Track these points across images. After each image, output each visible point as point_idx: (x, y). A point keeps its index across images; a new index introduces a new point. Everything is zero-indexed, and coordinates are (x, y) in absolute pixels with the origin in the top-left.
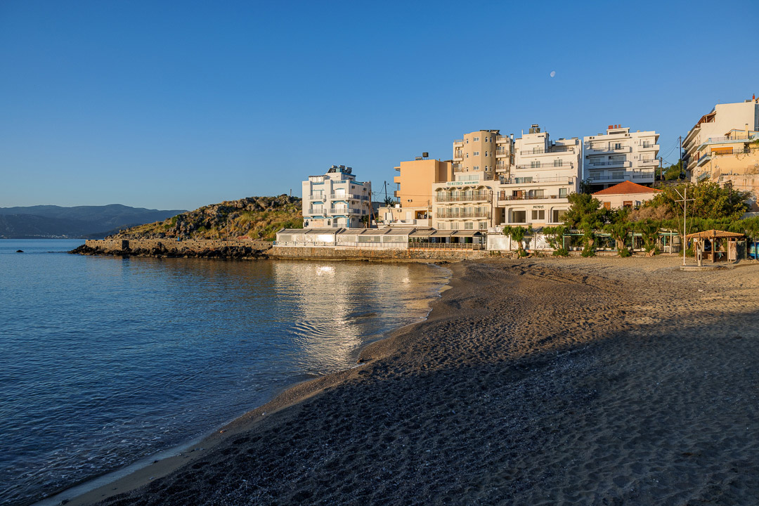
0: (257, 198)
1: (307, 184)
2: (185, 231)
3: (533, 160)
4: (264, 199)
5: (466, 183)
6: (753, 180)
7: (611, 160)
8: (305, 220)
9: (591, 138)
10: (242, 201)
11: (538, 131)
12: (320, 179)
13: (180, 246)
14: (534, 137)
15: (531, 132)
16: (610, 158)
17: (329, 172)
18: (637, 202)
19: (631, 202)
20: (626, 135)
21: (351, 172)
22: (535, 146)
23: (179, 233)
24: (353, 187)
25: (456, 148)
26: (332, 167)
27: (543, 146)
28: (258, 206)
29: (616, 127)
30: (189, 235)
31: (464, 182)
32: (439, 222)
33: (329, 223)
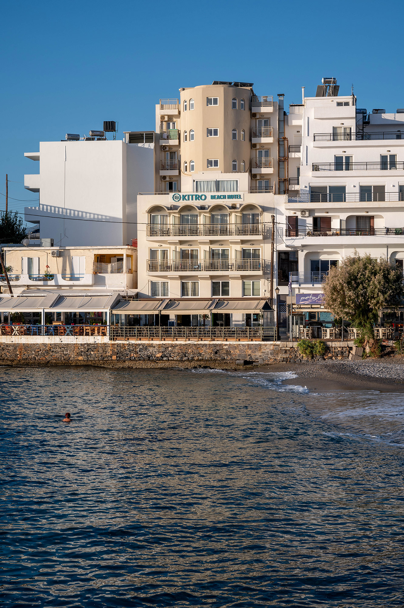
3: (339, 152)
5: (213, 197)
11: (335, 92)
14: (327, 104)
15: (321, 93)
22: (337, 123)
25: (163, 117)
27: (351, 124)
31: (209, 195)
32: (155, 280)
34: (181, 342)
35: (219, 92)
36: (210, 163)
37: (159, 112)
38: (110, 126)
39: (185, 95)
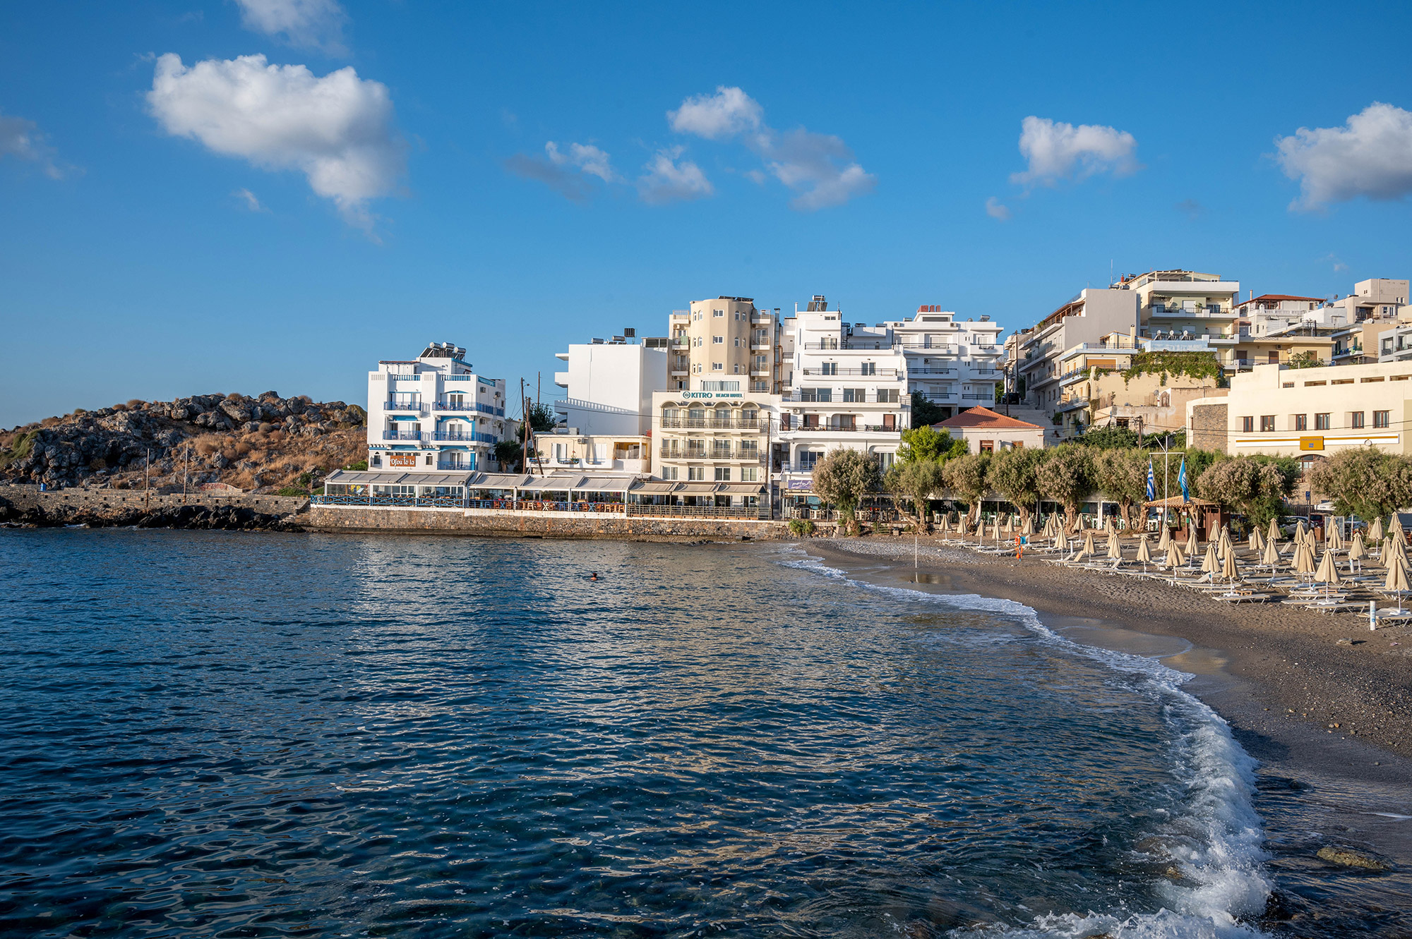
0: (220, 398)
1: (381, 377)
2: (57, 469)
3: (827, 359)
4: (236, 400)
5: (718, 395)
6: (1157, 416)
7: (928, 366)
8: (372, 454)
9: (896, 325)
10: (183, 403)
11: (824, 307)
12: (409, 369)
13: (52, 502)
14: (817, 317)
15: (812, 308)
16: (926, 361)
17: (424, 356)
18: (1003, 444)
19: (992, 442)
20: (952, 325)
21: (462, 356)
22: (825, 335)
23: (41, 474)
24: (482, 390)
25: (675, 326)
26: (431, 345)
27: (837, 336)
28: (223, 414)
29: (932, 309)
30: (70, 476)
31: (714, 393)
32: (666, 465)
33: (429, 461)
34: (688, 519)
35: (724, 305)
36: (715, 366)
37: (672, 321)
38: (630, 332)
39: (695, 307)
